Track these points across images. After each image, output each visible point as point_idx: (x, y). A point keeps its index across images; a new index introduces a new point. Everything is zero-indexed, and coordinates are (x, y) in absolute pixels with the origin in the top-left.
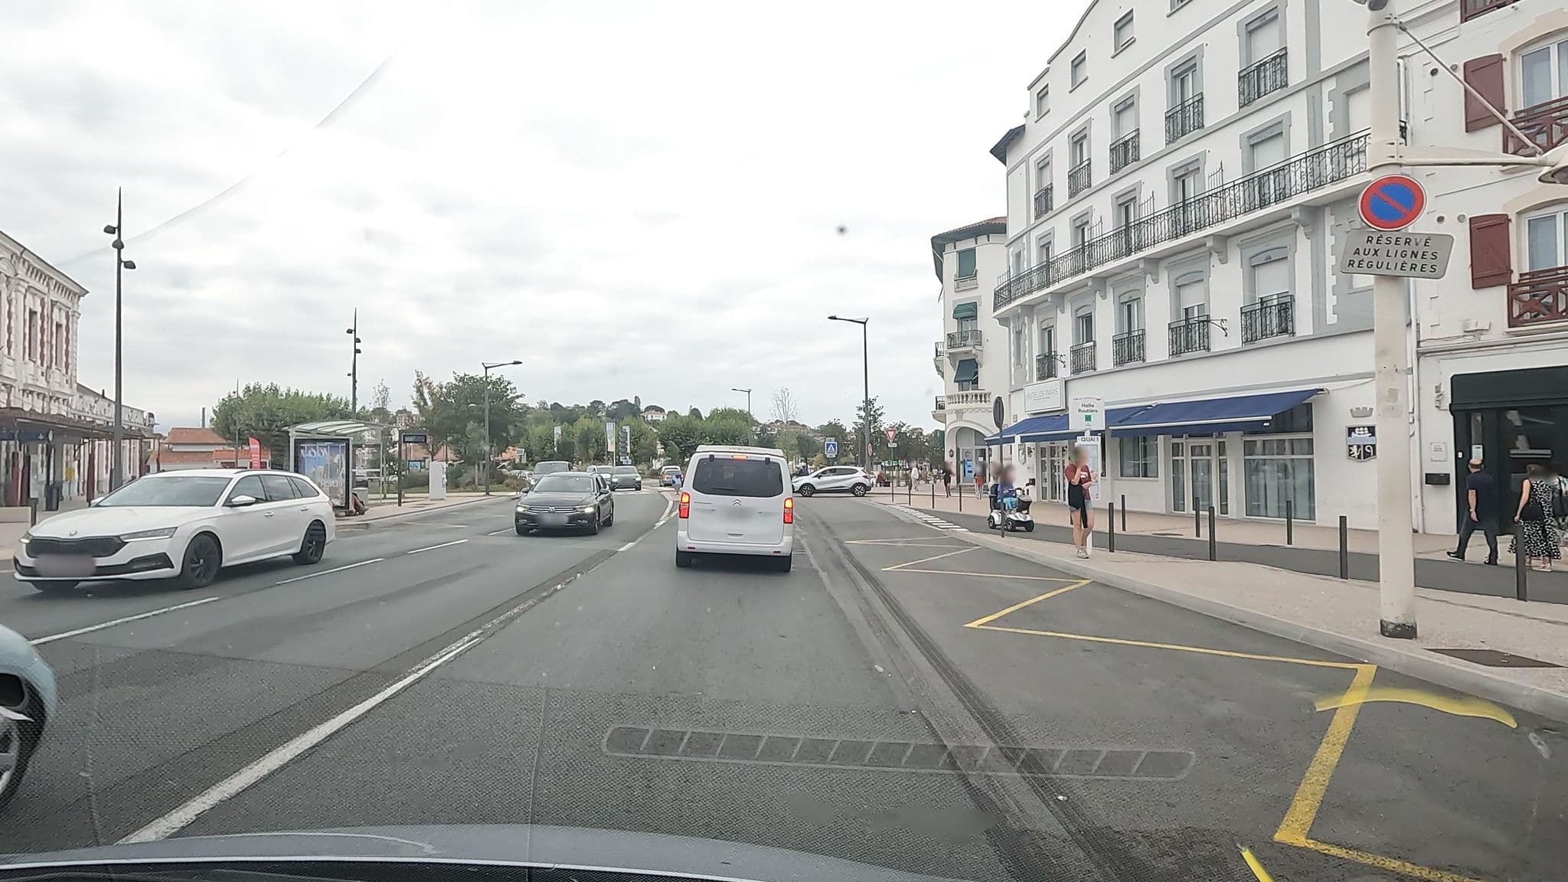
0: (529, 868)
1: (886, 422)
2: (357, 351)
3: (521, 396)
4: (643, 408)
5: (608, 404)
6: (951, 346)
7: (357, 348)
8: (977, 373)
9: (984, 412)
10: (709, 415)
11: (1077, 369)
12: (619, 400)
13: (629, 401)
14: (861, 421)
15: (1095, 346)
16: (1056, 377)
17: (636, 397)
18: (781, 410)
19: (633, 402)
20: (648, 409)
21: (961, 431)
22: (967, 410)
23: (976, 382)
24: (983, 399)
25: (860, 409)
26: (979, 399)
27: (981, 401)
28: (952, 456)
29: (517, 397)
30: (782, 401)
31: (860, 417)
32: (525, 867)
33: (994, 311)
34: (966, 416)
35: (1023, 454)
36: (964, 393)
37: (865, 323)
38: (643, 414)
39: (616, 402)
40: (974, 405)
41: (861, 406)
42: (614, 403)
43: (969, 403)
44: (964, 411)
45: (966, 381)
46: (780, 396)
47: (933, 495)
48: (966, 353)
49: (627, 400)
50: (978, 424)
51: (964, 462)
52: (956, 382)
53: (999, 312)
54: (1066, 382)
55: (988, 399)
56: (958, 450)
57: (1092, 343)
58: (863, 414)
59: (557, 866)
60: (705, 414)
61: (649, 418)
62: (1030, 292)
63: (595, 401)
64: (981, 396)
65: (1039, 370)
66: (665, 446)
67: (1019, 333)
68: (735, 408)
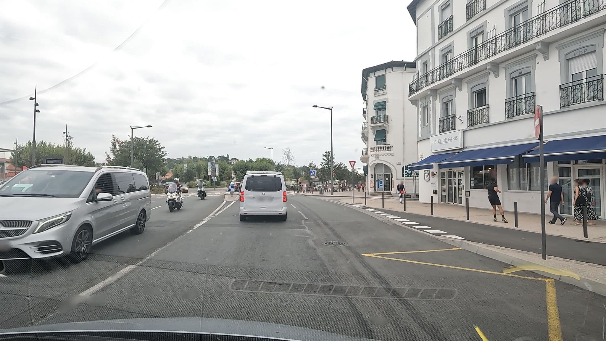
0: (201, 334)
1: (336, 161)
2: (37, 111)
3: (163, 148)
4: (230, 159)
5: (216, 157)
6: (373, 123)
7: (36, 109)
8: (386, 136)
9: (389, 156)
10: (255, 161)
11: (472, 123)
12: (220, 156)
13: (225, 156)
14: (324, 161)
15: (488, 107)
16: (455, 129)
17: (227, 155)
18: (286, 157)
19: (226, 157)
20: (232, 159)
21: (377, 166)
22: (381, 154)
23: (385, 141)
24: (389, 149)
25: (324, 156)
26: (387, 149)
27: (388, 150)
28: (372, 178)
29: (162, 148)
30: (287, 153)
31: (324, 160)
32: (199, 334)
33: (409, 96)
34: (380, 158)
35: (428, 176)
36: (379, 146)
37: (331, 109)
38: (230, 161)
39: (219, 157)
40: (385, 152)
41: (324, 154)
42: (218, 157)
43: (382, 151)
44: (380, 155)
45: (379, 140)
46: (286, 151)
47: (366, 198)
48: (380, 126)
49: (224, 156)
50: (386, 162)
51: (378, 181)
52: (375, 141)
53: (411, 97)
54: (463, 131)
55: (391, 149)
56: (375, 175)
57: (486, 107)
58: (325, 158)
59: (211, 333)
60: (254, 160)
61: (233, 163)
62: (434, 82)
63: (211, 156)
64: (388, 148)
65: (441, 126)
66: (236, 173)
67: (425, 108)
68: (266, 158)
